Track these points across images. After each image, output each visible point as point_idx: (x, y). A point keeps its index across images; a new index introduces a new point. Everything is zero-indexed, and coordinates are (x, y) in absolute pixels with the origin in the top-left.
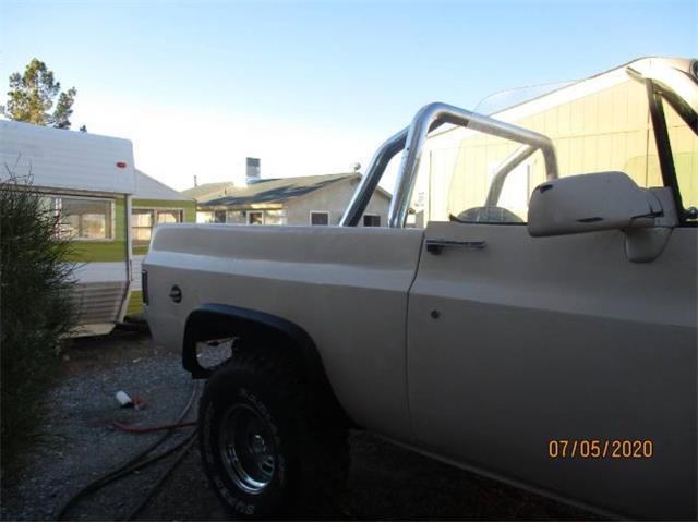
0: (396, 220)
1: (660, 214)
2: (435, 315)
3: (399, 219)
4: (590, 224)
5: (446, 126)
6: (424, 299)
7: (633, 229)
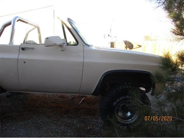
0: (11, 43)
1: (64, 43)
2: (25, 62)
3: (12, 43)
4: (55, 45)
5: (19, 21)
6: (22, 59)
7: (61, 46)
